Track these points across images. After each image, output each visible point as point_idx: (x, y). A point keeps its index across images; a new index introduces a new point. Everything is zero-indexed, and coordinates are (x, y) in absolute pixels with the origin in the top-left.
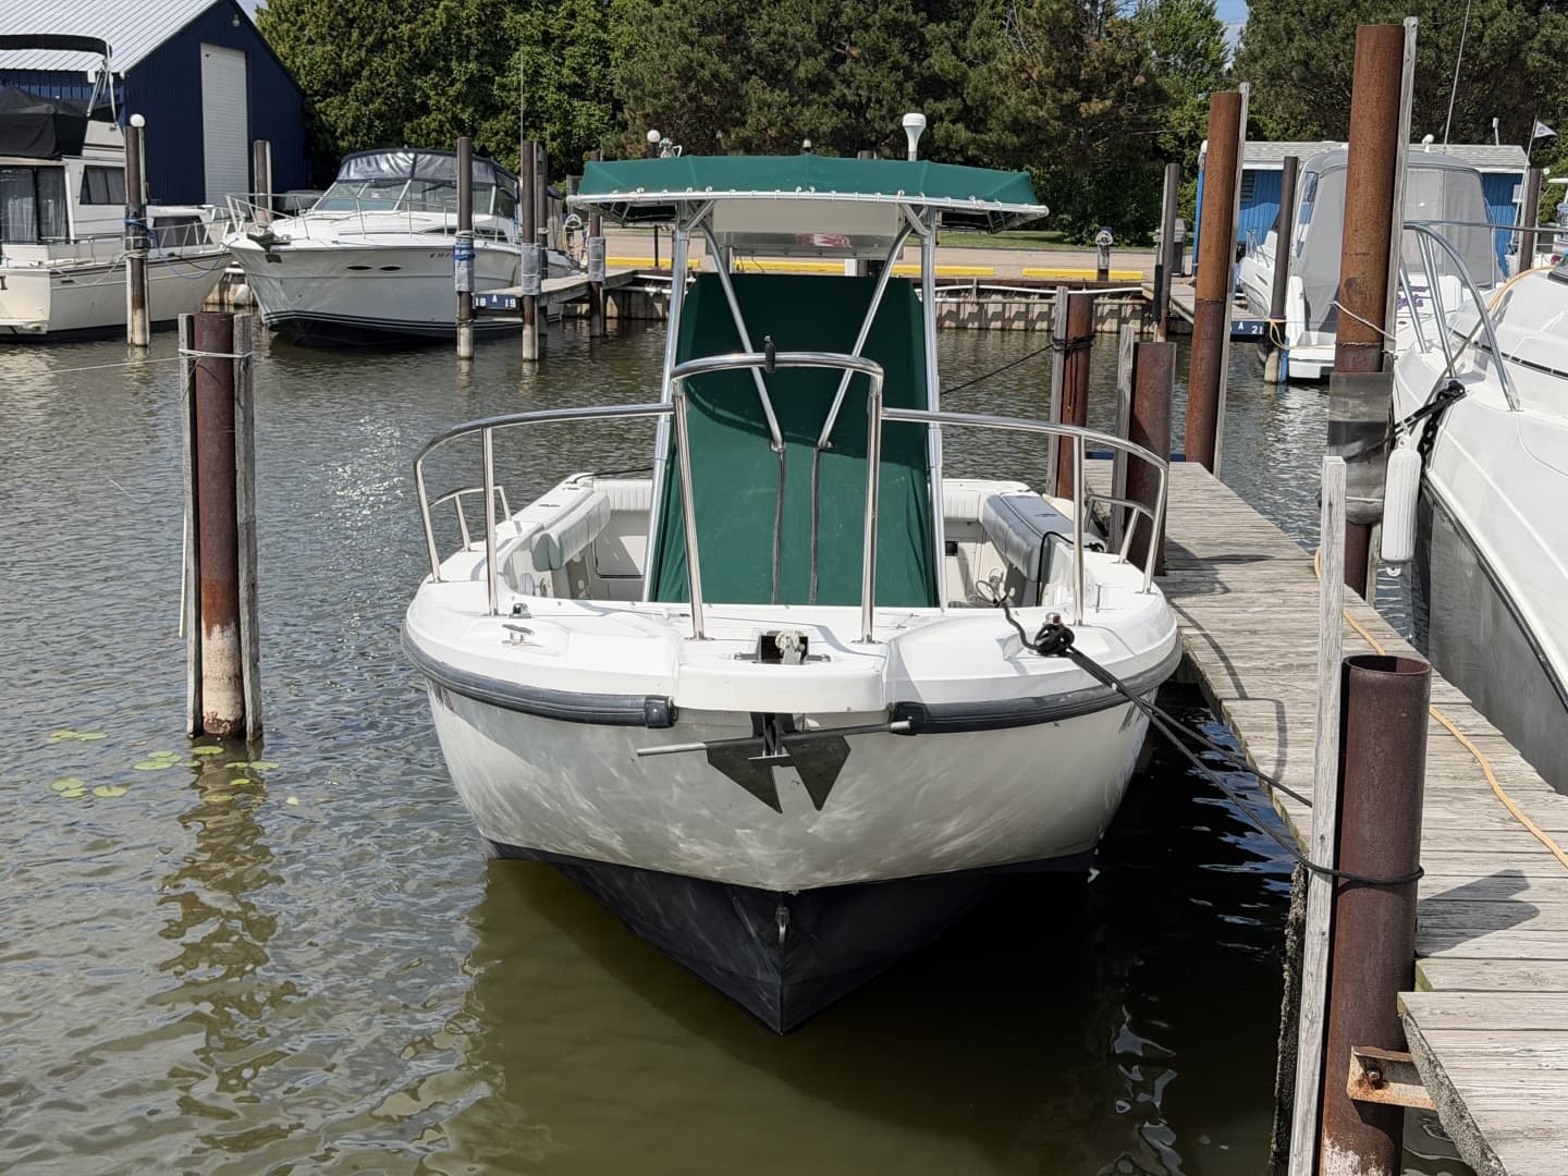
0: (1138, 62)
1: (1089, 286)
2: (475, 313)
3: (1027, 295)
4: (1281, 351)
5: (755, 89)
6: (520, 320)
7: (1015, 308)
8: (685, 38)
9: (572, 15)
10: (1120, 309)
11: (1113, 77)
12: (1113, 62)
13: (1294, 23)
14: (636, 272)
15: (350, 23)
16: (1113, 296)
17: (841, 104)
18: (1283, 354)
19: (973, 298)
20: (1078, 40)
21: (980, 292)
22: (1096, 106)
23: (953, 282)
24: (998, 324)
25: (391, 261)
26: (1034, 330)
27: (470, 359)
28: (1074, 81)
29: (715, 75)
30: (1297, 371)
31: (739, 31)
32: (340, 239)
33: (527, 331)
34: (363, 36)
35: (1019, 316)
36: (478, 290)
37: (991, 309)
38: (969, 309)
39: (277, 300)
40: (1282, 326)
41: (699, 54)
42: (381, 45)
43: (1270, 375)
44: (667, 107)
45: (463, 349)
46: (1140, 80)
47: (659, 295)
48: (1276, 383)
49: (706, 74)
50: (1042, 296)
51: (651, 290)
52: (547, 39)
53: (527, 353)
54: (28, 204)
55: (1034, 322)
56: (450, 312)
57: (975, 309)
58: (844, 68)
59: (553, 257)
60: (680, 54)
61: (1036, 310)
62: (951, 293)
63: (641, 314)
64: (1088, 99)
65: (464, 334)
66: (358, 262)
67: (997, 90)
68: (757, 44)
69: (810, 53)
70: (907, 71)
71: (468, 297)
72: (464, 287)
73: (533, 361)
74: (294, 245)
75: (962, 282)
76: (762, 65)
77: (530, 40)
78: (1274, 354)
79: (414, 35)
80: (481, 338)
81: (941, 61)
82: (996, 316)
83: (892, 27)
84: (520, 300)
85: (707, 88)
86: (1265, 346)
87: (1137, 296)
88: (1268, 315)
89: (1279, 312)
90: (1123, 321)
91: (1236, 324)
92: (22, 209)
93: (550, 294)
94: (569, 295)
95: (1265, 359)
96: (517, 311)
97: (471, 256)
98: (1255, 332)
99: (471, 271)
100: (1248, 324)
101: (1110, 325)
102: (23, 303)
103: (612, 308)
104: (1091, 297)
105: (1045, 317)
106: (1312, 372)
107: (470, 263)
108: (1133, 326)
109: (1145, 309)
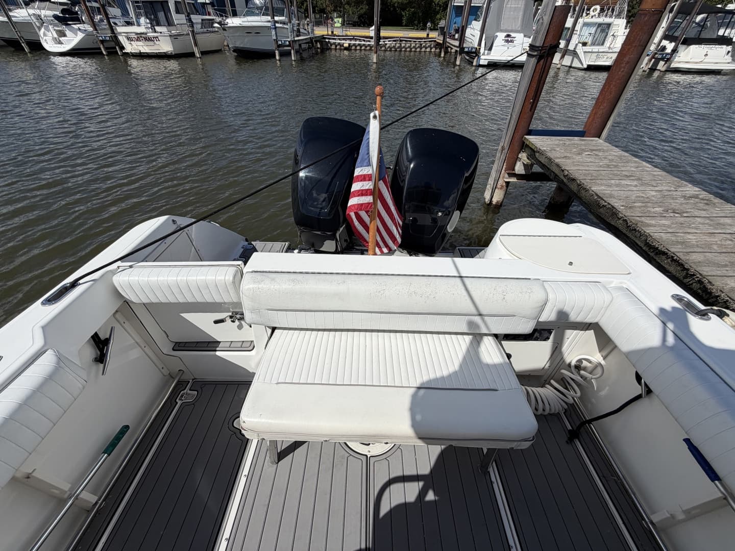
1: (425, 38)
2: (279, 46)
3: (411, 41)
4: (479, 56)
6: (290, 48)
7: (408, 45)
10: (431, 45)
14: (323, 35)
16: (430, 41)
18: (479, 57)
19: (399, 42)
21: (401, 41)
23: (394, 38)
24: (403, 49)
25: (257, 31)
26: (411, 51)
27: (279, 60)
30: (482, 62)
32: (242, 23)
33: (292, 52)
35: (409, 47)
36: (279, 38)
37: (403, 45)
38: (398, 45)
40: (480, 49)
43: (474, 64)
45: (277, 57)
47: (329, 42)
48: (476, 66)
50: (414, 42)
51: (327, 40)
53: (293, 58)
55: (411, 49)
56: (272, 47)
57: (399, 45)
59: (302, 30)
61: (413, 45)
62: (394, 41)
63: (325, 47)
65: (277, 52)
66: (249, 31)
71: (276, 40)
72: (275, 38)
73: (295, 61)
74: (229, 25)
75: (396, 38)
78: (477, 58)
80: (281, 55)
82: (404, 47)
84: (289, 42)
86: (475, 55)
87: (435, 41)
88: (476, 46)
89: (480, 44)
90: (431, 48)
91: (469, 48)
92: (161, 15)
93: (299, 40)
94: (304, 42)
95: (474, 59)
96: (289, 46)
97: (276, 28)
98: (473, 50)
99: (276, 34)
100: (472, 48)
101: (428, 50)
102: (165, 46)
103: (319, 46)
104: (424, 42)
105: (414, 47)
106: (486, 63)
107: (276, 31)
108: (433, 50)
109: (436, 45)
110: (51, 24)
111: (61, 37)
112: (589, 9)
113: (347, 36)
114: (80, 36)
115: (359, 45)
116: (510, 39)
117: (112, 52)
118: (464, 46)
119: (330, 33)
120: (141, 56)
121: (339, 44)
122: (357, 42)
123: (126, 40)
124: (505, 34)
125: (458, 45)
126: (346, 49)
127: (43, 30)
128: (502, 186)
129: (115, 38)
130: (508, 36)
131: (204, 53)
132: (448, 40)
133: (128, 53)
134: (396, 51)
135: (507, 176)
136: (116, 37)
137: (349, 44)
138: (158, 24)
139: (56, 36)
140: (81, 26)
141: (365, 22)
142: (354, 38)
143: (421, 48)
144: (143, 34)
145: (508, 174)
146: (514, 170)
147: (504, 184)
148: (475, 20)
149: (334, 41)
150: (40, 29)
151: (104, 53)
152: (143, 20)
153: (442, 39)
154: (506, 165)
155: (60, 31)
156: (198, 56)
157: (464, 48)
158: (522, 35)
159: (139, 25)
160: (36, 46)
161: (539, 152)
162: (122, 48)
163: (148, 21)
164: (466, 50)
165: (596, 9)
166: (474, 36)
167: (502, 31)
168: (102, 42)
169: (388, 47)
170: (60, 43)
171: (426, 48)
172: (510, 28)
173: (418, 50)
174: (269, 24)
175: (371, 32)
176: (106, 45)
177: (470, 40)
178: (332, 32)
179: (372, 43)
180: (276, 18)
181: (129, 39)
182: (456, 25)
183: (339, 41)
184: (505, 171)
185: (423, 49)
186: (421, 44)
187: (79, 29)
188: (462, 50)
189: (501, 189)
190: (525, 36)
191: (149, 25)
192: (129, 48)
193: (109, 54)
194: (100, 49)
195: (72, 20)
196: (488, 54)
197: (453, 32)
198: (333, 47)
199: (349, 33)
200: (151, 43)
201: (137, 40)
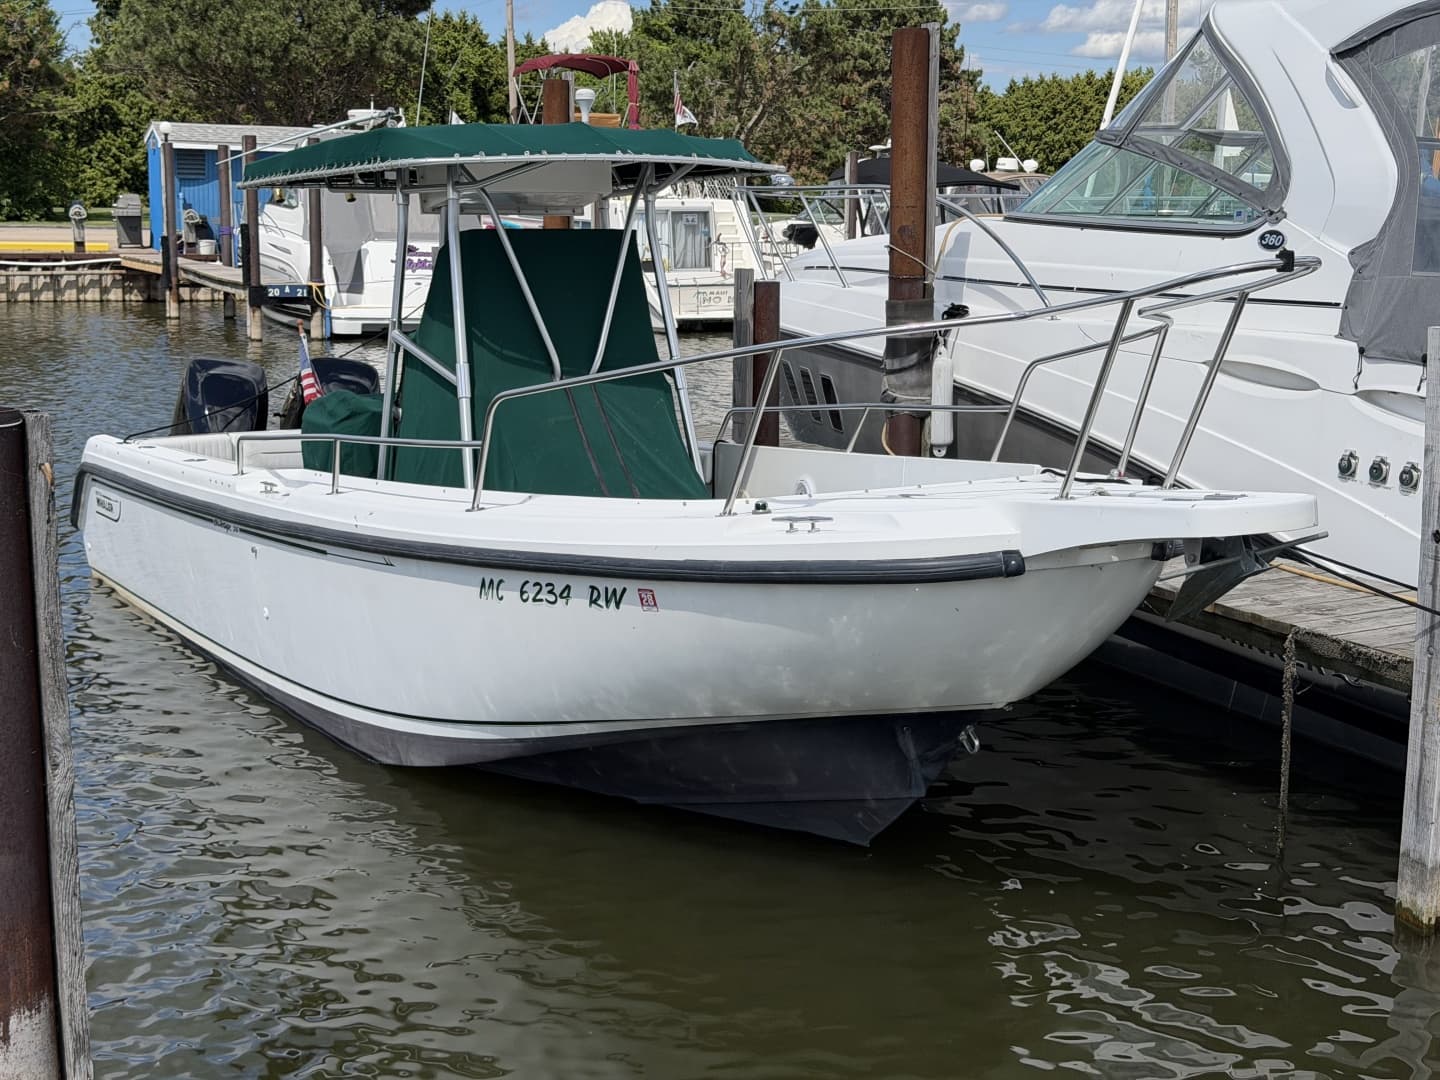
0: (30, 46)
1: (68, 257)
3: (6, 267)
4: (323, 310)
10: (100, 279)
13: (176, 16)
16: (92, 267)
18: (325, 312)
26: (16, 301)
30: (339, 328)
40: (322, 288)
43: (316, 333)
46: (34, 63)
48: (322, 340)
50: (22, 268)
55: (14, 294)
61: (17, 282)
78: (318, 314)
86: (308, 307)
87: (116, 266)
88: (304, 280)
89: (317, 274)
90: (105, 291)
91: (282, 288)
95: (309, 319)
98: (301, 293)
100: (293, 288)
101: (93, 294)
104: (68, 268)
105: (26, 288)
106: (354, 328)
108: (115, 295)
109: (125, 278)
116: (415, 259)
118: (263, 282)
125: (240, 280)
132: (181, 261)
143: (58, 291)
148: (277, 203)
153: (159, 259)
157: (263, 289)
164: (274, 293)
166: (287, 251)
167: (382, 237)
171: (82, 290)
173: (47, 296)
177: (276, 264)
182: (193, 212)
185: (71, 295)
186: (55, 279)
188: (259, 296)
196: (354, 303)
197: (187, 236)
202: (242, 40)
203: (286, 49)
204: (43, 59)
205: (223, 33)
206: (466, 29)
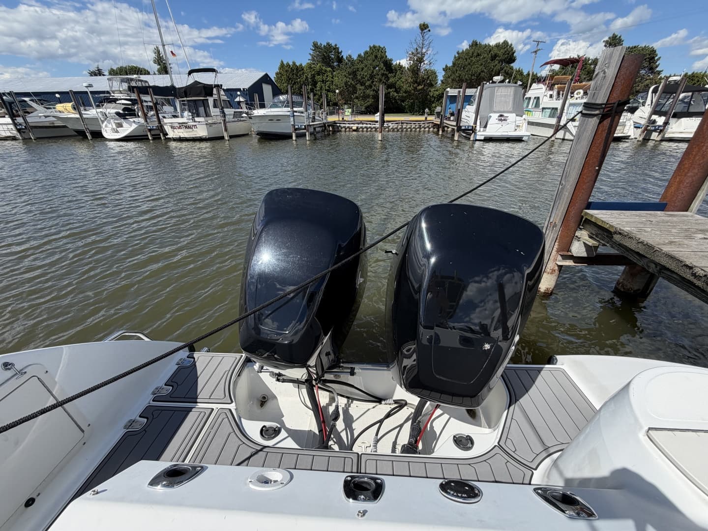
0: (428, 78)
1: (423, 121)
2: (296, 129)
3: (411, 123)
5: (359, 86)
6: (305, 131)
7: (409, 126)
8: (345, 76)
9: (327, 76)
10: (429, 126)
11: (423, 81)
12: (423, 78)
15: (290, 79)
17: (374, 90)
18: (475, 133)
19: (400, 124)
20: (417, 74)
21: (402, 123)
22: (420, 87)
23: (396, 121)
24: (405, 130)
25: (278, 118)
26: (412, 131)
27: (296, 140)
28: (416, 82)
29: (351, 83)
30: (478, 138)
31: (355, 75)
32: (267, 113)
33: (307, 133)
34: (292, 81)
35: (409, 128)
36: (296, 124)
37: (404, 127)
38: (400, 127)
39: (255, 128)
40: (476, 127)
41: (348, 79)
42: (295, 83)
43: (472, 139)
44: (342, 90)
45: (294, 138)
47: (340, 126)
48: (473, 141)
49: (349, 83)
50: (414, 124)
51: (338, 125)
52: (323, 81)
53: (307, 139)
54: (203, 108)
55: (412, 129)
56: (289, 130)
58: (374, 83)
59: (316, 118)
60: (344, 79)
61: (413, 126)
62: (396, 123)
63: (336, 130)
64: (418, 86)
65: (294, 135)
66: (271, 118)
67: (402, 85)
68: (359, 77)
69: (368, 80)
70: (385, 83)
71: (294, 126)
72: (293, 123)
73: (309, 140)
74: (255, 115)
75: (399, 121)
76: (360, 82)
77: (320, 81)
78: (473, 134)
79: (300, 81)
80: (298, 136)
81: (391, 80)
82: (405, 128)
83: (383, 75)
84: (305, 126)
85: (350, 86)
86: (471, 132)
87: (433, 123)
88: (472, 124)
89: (475, 123)
90: (429, 128)
91: (465, 126)
92: (202, 110)
93: (313, 125)
94: (319, 126)
95: (471, 135)
96: (305, 129)
97: (294, 116)
98: (470, 128)
99: (294, 120)
100: (468, 126)
101: (427, 129)
102: (202, 131)
103: (331, 129)
105: (414, 128)
106: (482, 138)
107: (294, 118)
108: (431, 129)
109: (434, 126)
110: (113, 119)
111: (118, 127)
112: (572, 93)
113: (355, 121)
114: (134, 126)
115: (366, 127)
116: (503, 118)
117: (156, 138)
118: (461, 125)
119: (341, 119)
120: (181, 140)
121: (348, 127)
122: (364, 126)
123: (170, 128)
124: (498, 114)
125: (455, 125)
126: (354, 131)
127: (105, 123)
128: (553, 271)
129: (161, 128)
130: (501, 116)
131: (231, 137)
132: (445, 121)
133: (170, 138)
134: (398, 131)
135: (560, 258)
136: (162, 126)
137: (357, 128)
138: (198, 116)
139: (114, 126)
140: (136, 120)
141: (372, 110)
142: (361, 122)
143: (420, 129)
144: (184, 123)
145: (561, 255)
146: (569, 250)
147: (556, 268)
148: (469, 105)
149: (344, 125)
150: (103, 122)
151: (150, 138)
152: (186, 113)
153: (439, 121)
154: (559, 245)
155: (118, 123)
156: (227, 139)
157: (461, 127)
158: (514, 115)
159: (182, 117)
160: (98, 135)
161: (620, 234)
162: (166, 134)
163: (190, 114)
164: (463, 128)
165: (580, 93)
166: (469, 117)
167: (495, 112)
168: (150, 130)
169: (392, 128)
170: (117, 132)
171: (425, 128)
172: (502, 110)
173: (418, 130)
174: (289, 114)
175: (377, 117)
176: (153, 133)
178: (343, 119)
179: (377, 125)
180: (295, 109)
181: (172, 127)
182: (451, 110)
183: (348, 125)
184: (558, 251)
185: (423, 129)
186: (420, 126)
187: (134, 122)
188: (459, 129)
189: (552, 273)
190: (517, 115)
191: (191, 117)
192: (171, 134)
193: (154, 139)
194: (147, 136)
195: (130, 115)
196: (484, 131)
197: (448, 115)
198: (343, 129)
199: (357, 119)
200: (190, 130)
201: (179, 128)
202: (470, 73)
203: (480, 74)
204: (430, 81)
205: (467, 71)
206: (519, 71)
